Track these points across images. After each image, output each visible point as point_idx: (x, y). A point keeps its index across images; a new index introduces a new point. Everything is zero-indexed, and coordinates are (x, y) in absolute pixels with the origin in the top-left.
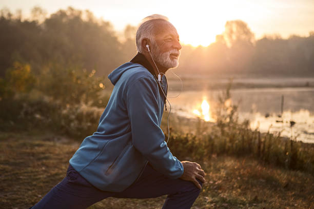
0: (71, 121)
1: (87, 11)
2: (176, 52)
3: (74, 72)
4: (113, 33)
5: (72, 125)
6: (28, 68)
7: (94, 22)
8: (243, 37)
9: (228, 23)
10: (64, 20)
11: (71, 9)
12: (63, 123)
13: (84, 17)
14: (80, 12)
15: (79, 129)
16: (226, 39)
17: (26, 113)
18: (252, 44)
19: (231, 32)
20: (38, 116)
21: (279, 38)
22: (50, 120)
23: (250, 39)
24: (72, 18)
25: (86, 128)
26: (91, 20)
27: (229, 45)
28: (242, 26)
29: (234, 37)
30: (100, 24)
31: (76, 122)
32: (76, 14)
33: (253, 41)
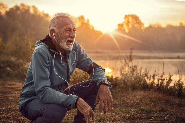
1: (34, 7)
2: (71, 39)
7: (38, 14)
8: (136, 26)
9: (126, 16)
10: (18, 13)
11: (23, 5)
13: (32, 11)
14: (29, 7)
16: (125, 27)
18: (142, 30)
19: (128, 22)
21: (160, 27)
23: (140, 27)
24: (23, 11)
27: (127, 30)
28: (135, 18)
29: (130, 26)
32: (26, 8)
33: (142, 28)
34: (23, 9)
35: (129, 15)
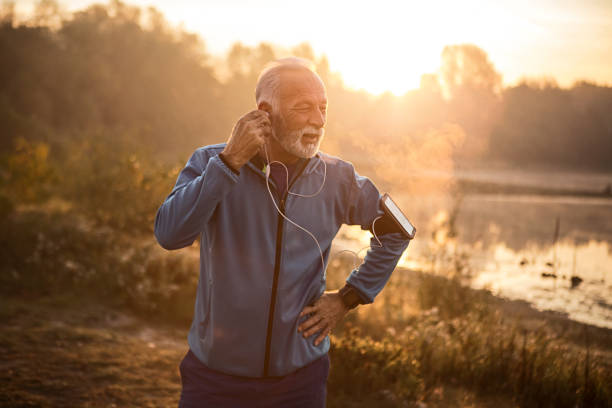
0: (137, 279)
1: (152, 10)
3: (137, 165)
4: (205, 57)
5: (140, 287)
6: (43, 151)
7: (166, 32)
8: (478, 80)
9: (447, 49)
10: (103, 27)
12: (121, 282)
13: (145, 22)
14: (137, 12)
15: (154, 297)
16: (443, 83)
17: (44, 254)
18: (495, 96)
19: (453, 67)
20: (70, 265)
21: (553, 86)
22: (93, 272)
23: (491, 86)
24: (120, 22)
25: (167, 295)
26: (158, 28)
27: (447, 95)
28: (476, 56)
29: (459, 80)
30: (177, 38)
31: (148, 282)
33: (497, 90)
34: (120, 15)
35: (456, 48)
